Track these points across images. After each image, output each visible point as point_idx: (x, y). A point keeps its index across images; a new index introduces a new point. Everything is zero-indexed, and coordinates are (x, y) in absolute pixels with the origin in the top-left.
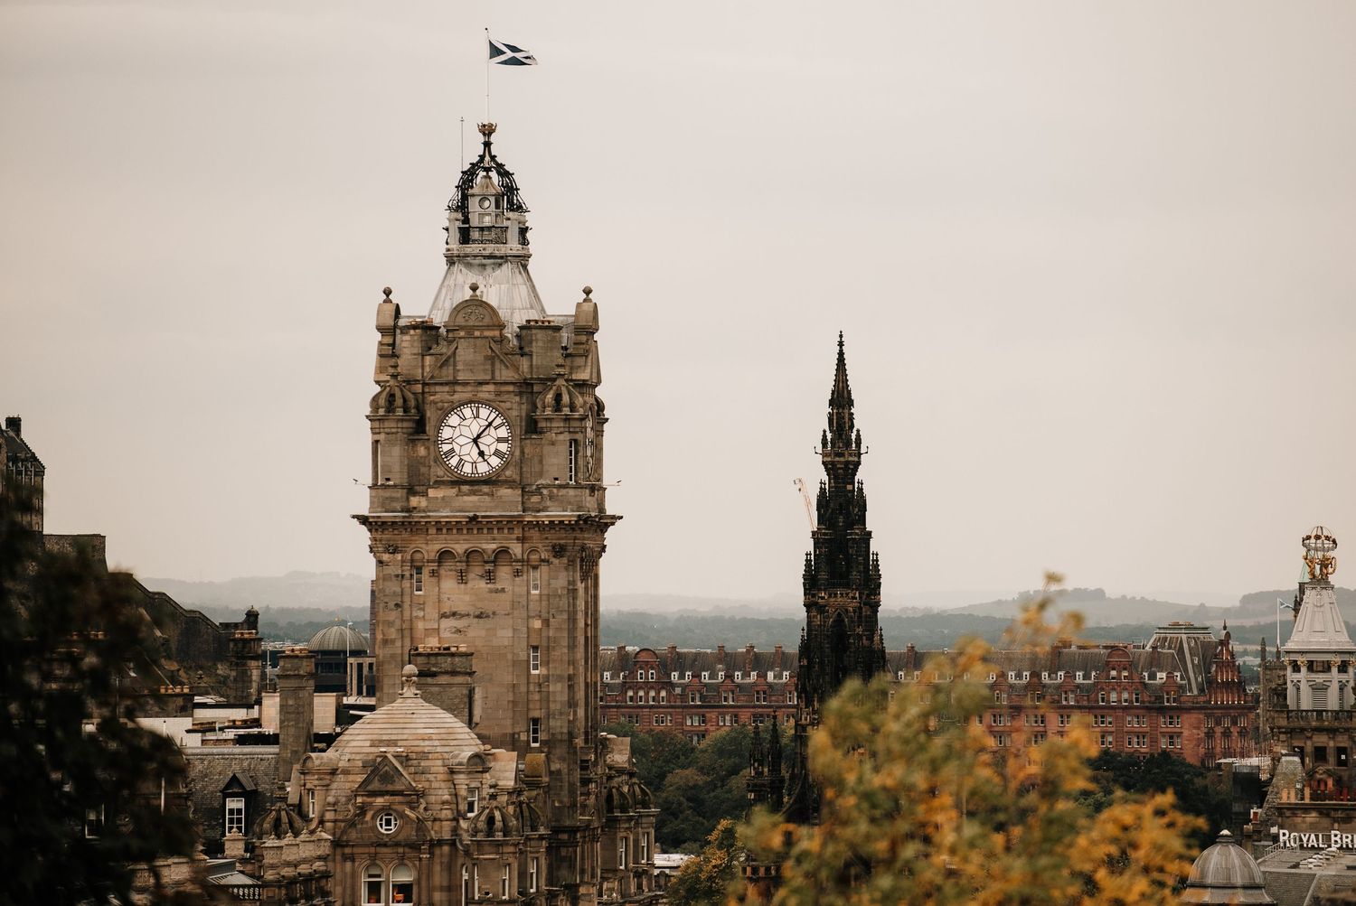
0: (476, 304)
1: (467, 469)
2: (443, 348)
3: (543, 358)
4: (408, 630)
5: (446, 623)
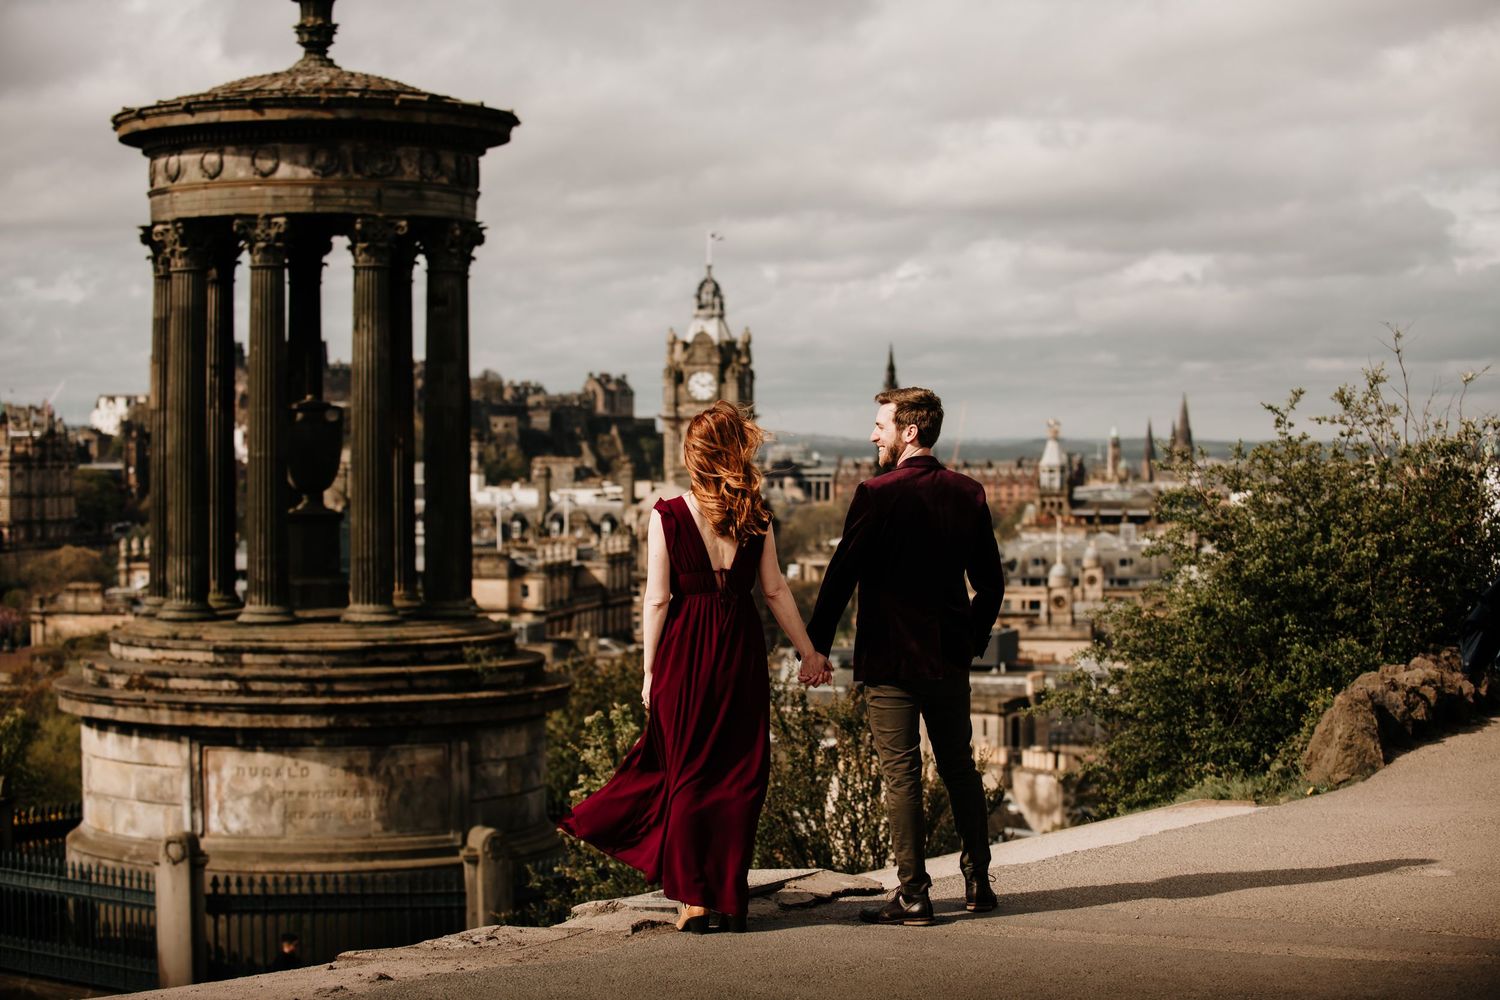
0: (702, 335)
2: (690, 351)
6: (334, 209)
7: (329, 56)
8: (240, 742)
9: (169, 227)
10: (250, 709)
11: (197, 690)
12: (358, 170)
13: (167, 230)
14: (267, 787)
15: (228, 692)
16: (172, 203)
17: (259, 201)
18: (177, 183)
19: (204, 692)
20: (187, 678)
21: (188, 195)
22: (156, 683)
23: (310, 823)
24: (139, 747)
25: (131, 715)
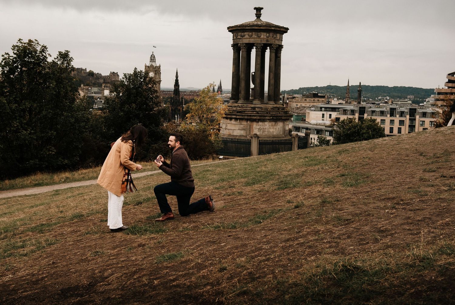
0: (152, 65)
2: (149, 68)
3: (157, 69)
6: (269, 43)
7: (260, 19)
8: (257, 121)
9: (242, 44)
10: (260, 116)
11: (250, 113)
12: (272, 37)
14: (260, 127)
15: (255, 114)
16: (242, 40)
17: (258, 41)
18: (243, 37)
19: (251, 114)
20: (249, 111)
21: (246, 40)
22: (243, 112)
23: (266, 133)
24: (239, 122)
25: (240, 117)
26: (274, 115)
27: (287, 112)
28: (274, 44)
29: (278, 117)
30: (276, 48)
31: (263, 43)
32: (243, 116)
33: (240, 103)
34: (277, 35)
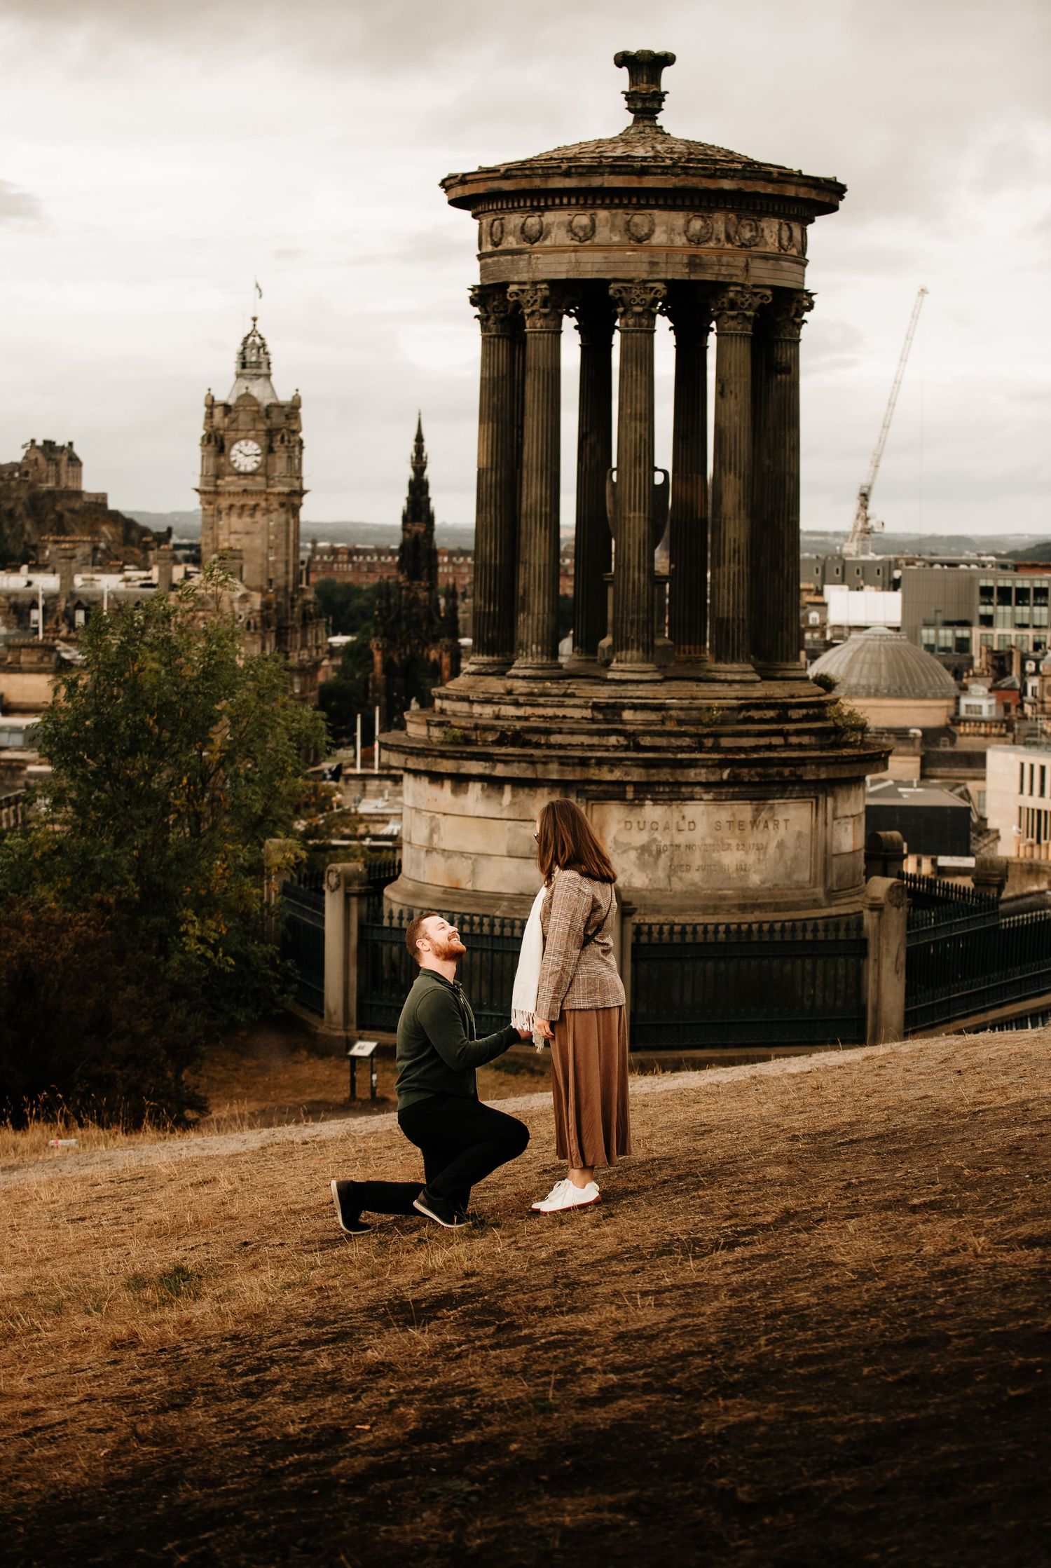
0: (247, 396)
1: (242, 469)
2: (233, 415)
3: (277, 419)
4: (216, 539)
5: (233, 537)
6: (708, 277)
7: (658, 123)
8: (630, 795)
9: (527, 287)
10: (647, 764)
11: (582, 746)
12: (729, 239)
13: (523, 291)
14: (655, 840)
15: (616, 748)
16: (529, 263)
17: (635, 265)
18: (536, 244)
19: (591, 747)
20: (573, 733)
21: (551, 258)
22: (535, 738)
23: (695, 876)
24: (512, 804)
25: (515, 771)
26: (743, 756)
27: (836, 730)
28: (742, 286)
29: (774, 770)
30: (761, 309)
31: (665, 282)
32: (531, 761)
33: (524, 678)
34: (764, 224)
